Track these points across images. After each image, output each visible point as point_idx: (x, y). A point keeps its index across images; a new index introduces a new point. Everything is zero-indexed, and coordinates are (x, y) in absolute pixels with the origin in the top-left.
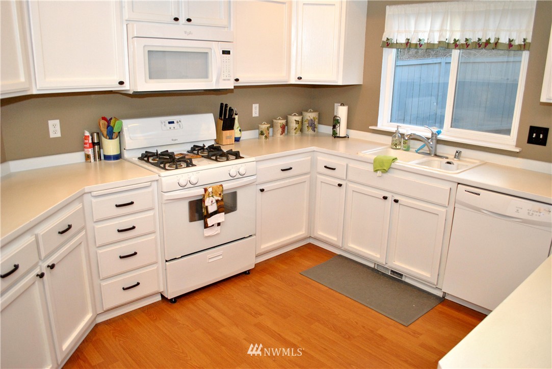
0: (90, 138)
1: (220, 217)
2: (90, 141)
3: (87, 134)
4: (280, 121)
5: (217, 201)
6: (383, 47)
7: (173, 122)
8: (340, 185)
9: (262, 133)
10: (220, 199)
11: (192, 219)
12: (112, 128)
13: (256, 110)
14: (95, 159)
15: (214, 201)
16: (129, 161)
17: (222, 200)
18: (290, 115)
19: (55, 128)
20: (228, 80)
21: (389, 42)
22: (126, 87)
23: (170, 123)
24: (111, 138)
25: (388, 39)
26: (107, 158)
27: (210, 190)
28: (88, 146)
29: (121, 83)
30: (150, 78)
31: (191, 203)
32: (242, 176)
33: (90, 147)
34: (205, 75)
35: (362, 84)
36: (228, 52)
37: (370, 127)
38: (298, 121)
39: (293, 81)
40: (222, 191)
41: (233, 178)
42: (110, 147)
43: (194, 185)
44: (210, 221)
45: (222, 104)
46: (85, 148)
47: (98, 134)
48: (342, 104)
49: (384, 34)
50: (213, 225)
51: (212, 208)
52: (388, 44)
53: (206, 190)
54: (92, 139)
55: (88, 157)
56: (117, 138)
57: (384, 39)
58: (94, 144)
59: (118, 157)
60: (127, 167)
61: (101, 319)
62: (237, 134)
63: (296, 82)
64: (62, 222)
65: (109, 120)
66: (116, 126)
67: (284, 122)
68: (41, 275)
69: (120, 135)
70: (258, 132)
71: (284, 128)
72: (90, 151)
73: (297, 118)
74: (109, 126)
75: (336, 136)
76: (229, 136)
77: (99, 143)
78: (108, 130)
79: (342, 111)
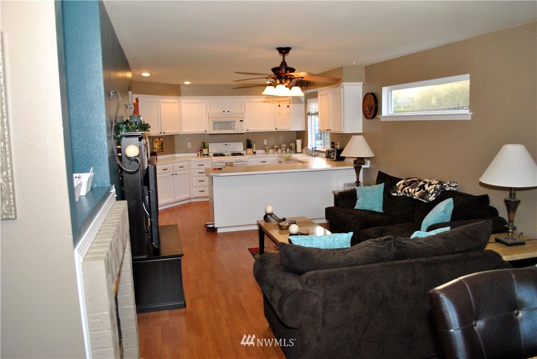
3: (199, 147)
4: (275, 146)
6: (308, 115)
7: (227, 145)
13: (265, 142)
14: (201, 156)
16: (210, 156)
18: (282, 144)
19: (189, 145)
20: (243, 130)
22: (208, 132)
23: (225, 145)
24: (205, 148)
25: (309, 112)
26: (204, 155)
27: (228, 164)
29: (206, 131)
30: (214, 129)
35: (304, 130)
36: (242, 121)
37: (306, 148)
40: (232, 165)
41: (238, 161)
42: (205, 151)
43: (223, 162)
45: (247, 139)
46: (198, 151)
47: (202, 148)
48: (298, 139)
49: (308, 110)
53: (226, 164)
55: (198, 154)
58: (200, 150)
59: (207, 155)
60: (210, 158)
61: (193, 200)
62: (254, 151)
63: (275, 130)
64: (181, 164)
65: (204, 143)
66: (206, 144)
67: (277, 147)
68: (173, 174)
69: (208, 148)
70: (264, 151)
71: (277, 149)
72: (199, 153)
73: (284, 146)
74: (204, 144)
75: (296, 152)
76: (250, 151)
77: (202, 150)
78: (204, 146)
79: (299, 142)
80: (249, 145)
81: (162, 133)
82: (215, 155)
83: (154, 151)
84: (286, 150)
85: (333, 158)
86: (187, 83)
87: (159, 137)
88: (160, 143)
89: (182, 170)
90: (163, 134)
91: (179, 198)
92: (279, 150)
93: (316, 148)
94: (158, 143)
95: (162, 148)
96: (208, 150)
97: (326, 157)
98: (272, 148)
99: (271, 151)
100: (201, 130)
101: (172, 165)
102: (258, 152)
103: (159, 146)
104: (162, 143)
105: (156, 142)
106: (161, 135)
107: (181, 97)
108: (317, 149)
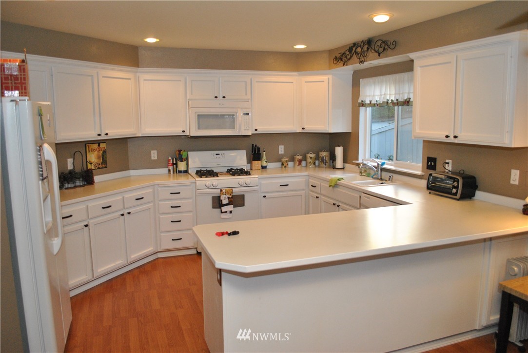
0: (171, 161)
1: (230, 208)
2: (171, 162)
3: (170, 158)
4: (298, 157)
5: (228, 198)
6: (359, 106)
7: (219, 154)
8: (317, 197)
9: (283, 164)
10: (230, 197)
11: (213, 207)
12: (182, 155)
13: (281, 150)
14: (174, 173)
15: (226, 198)
16: (190, 175)
17: (232, 197)
18: (308, 153)
19: (154, 155)
20: (248, 130)
21: (363, 103)
22: (187, 133)
23: (216, 154)
24: (182, 161)
25: (362, 101)
26: (180, 172)
27: (224, 191)
28: (170, 165)
29: (184, 131)
30: (198, 129)
31: (213, 198)
32: (248, 186)
33: (171, 166)
34: (233, 127)
35: (351, 131)
36: (248, 114)
37: (354, 161)
38: (312, 158)
39: (299, 130)
40: (232, 192)
41: (241, 186)
42: (182, 166)
43: (215, 188)
44: (224, 209)
45: (253, 145)
46: (169, 166)
47: (176, 159)
48: (339, 146)
49: (360, 98)
50: (226, 212)
51: (225, 201)
52: (363, 104)
53: (221, 191)
54: (173, 161)
55: (169, 171)
56: (185, 161)
57: (360, 101)
58: (173, 164)
59: (186, 172)
60: (191, 180)
61: (160, 255)
62: (264, 164)
63: (301, 131)
64: (138, 194)
65: (180, 151)
66: (184, 154)
67: (300, 157)
68: (123, 215)
69: (187, 159)
70: (280, 164)
71: (300, 162)
72: (171, 168)
73: (311, 155)
74: (179, 154)
75: (334, 168)
76: (257, 164)
77: (176, 164)
78: (180, 157)
79: (339, 151)
80: (255, 155)
81: (103, 135)
82: (201, 173)
83: (89, 167)
84: (314, 164)
85: (456, 194)
86: (151, 40)
87: (99, 142)
88: (101, 152)
89: (140, 205)
90: (103, 137)
91: (134, 256)
92: (304, 163)
93: (383, 164)
94: (96, 153)
95: (104, 162)
96: (187, 164)
97: (428, 188)
98: (292, 159)
99: (291, 164)
100: (176, 130)
101: (121, 197)
102: (270, 165)
103: (99, 158)
104: (105, 152)
105: (93, 150)
106: (99, 138)
107: (140, 69)
108: (385, 166)
